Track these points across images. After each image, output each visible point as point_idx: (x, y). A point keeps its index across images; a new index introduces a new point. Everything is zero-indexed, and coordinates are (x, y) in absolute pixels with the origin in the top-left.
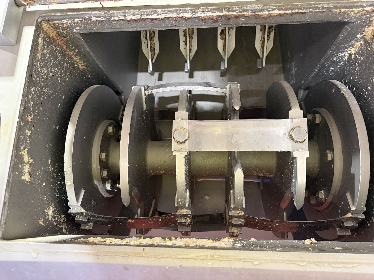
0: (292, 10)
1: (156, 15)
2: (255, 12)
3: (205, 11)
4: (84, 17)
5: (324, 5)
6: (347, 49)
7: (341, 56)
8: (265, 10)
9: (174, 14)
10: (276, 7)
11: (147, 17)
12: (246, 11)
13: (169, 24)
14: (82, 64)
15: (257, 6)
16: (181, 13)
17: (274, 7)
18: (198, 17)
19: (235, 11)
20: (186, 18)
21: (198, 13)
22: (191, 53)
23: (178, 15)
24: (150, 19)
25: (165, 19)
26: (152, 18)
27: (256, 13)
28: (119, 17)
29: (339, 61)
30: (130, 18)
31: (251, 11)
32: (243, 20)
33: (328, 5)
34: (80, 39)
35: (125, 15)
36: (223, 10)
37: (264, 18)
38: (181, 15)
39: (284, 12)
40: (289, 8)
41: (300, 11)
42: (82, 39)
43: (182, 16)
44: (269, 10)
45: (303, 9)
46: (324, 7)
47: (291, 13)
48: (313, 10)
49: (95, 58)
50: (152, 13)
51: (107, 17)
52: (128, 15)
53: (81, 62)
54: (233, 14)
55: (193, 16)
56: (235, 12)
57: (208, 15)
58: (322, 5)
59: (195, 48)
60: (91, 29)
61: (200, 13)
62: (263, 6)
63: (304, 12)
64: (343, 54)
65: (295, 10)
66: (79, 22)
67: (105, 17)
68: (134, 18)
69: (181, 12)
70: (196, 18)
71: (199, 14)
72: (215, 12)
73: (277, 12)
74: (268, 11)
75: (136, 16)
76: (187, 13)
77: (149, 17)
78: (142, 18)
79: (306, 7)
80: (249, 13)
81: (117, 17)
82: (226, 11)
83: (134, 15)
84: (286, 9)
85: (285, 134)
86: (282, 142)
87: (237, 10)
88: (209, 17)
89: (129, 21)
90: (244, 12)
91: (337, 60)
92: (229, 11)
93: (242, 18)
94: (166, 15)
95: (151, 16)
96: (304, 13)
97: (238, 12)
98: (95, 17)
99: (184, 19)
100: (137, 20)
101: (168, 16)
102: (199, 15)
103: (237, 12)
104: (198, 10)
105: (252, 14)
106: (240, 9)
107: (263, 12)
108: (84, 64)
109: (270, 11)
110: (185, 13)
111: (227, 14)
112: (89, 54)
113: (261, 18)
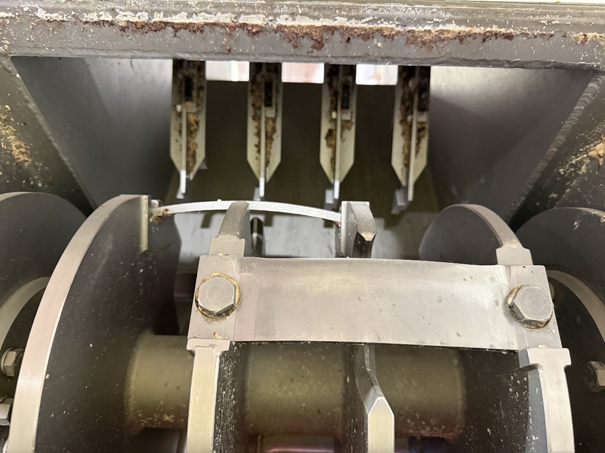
0: (486, 26)
1: (186, 14)
2: (405, 26)
3: (297, 14)
4: (19, 7)
5: (553, 18)
6: (587, 147)
7: (574, 162)
8: (429, 20)
9: (227, 15)
10: (453, 13)
11: (165, 20)
12: (388, 19)
13: (216, 43)
14: (21, 150)
15: (410, 8)
16: (242, 12)
17: (449, 15)
18: (280, 28)
19: (363, 18)
20: (254, 30)
21: (281, 16)
22: (268, 169)
23: (235, 21)
24: (172, 25)
25: (207, 28)
26: (176, 22)
27: (409, 28)
28: (100, 13)
29: (570, 178)
30: (126, 19)
31: (398, 19)
32: (379, 45)
33: (560, 19)
34: (12, 74)
35: (113, 10)
36: (337, 11)
37: (424, 43)
38: (242, 20)
39: (467, 29)
40: (479, 20)
41: (503, 30)
42: (18, 76)
43: (245, 22)
44: (437, 20)
45: (509, 27)
46: (553, 22)
47: (482, 32)
48: (528, 30)
49: (49, 133)
50: (175, 7)
51: (73, 13)
52: (121, 10)
53: (18, 143)
54: (357, 26)
55: (270, 24)
56: (363, 21)
57: (303, 24)
58: (548, 16)
59: (276, 160)
60: (36, 47)
61: (286, 16)
62: (426, 8)
63: (511, 33)
64: (579, 159)
65: (492, 27)
66: (8, 22)
67: (68, 11)
68: (135, 20)
69: (241, 10)
70: (276, 31)
71: (282, 21)
72: (318, 18)
73: (453, 28)
74: (435, 22)
75: (139, 14)
76: (254, 13)
77: (169, 20)
78: (154, 20)
79: (516, 21)
80: (393, 26)
81: (96, 14)
82: (343, 16)
83: (135, 12)
84: (474, 23)
85: (497, 303)
86: (491, 324)
87: (368, 16)
88: (304, 31)
89: (123, 29)
90: (382, 23)
91: (565, 173)
92: (350, 18)
93: (378, 41)
94: (208, 16)
95: (174, 17)
96: (509, 37)
97: (368, 22)
98: (44, 9)
99: (249, 31)
100: (143, 27)
101: (212, 19)
102: (284, 23)
103: (366, 22)
104: (280, 8)
105: (400, 29)
106: (375, 13)
107: (423, 27)
108: (27, 149)
109: (437, 23)
110: (252, 16)
111: (345, 25)
112: (36, 120)
113: (417, 44)
